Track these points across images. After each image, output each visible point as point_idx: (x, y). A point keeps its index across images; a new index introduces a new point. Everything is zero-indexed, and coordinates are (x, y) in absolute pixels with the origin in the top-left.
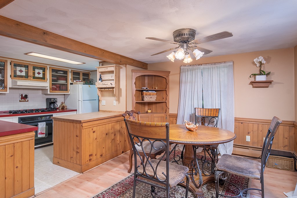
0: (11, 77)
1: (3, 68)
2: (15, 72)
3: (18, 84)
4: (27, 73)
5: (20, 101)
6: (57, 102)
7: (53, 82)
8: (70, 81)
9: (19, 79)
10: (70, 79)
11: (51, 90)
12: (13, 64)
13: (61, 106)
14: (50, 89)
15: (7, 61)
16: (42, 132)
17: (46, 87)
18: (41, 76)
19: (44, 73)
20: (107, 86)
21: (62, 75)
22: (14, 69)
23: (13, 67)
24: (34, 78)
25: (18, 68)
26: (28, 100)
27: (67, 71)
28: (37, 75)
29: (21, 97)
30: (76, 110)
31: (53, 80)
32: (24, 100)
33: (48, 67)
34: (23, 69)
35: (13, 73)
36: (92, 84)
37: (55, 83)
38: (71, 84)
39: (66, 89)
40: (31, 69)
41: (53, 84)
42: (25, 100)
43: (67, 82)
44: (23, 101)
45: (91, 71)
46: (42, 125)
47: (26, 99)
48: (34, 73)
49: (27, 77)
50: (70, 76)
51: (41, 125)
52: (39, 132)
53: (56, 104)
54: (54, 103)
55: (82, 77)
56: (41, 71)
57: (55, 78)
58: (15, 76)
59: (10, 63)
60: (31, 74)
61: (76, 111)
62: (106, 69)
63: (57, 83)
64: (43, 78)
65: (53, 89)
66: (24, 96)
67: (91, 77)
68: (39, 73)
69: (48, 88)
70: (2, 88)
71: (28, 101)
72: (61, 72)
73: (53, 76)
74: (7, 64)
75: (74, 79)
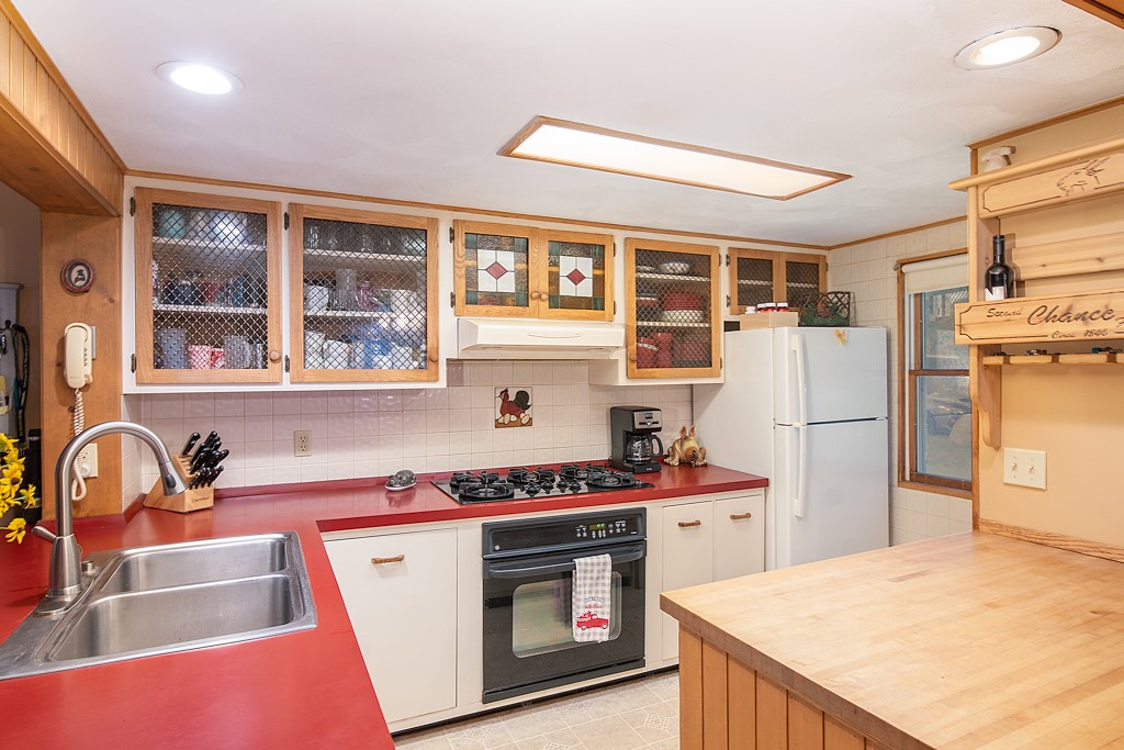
0: (453, 304)
1: (419, 258)
2: (471, 278)
3: (481, 341)
4: (523, 278)
5: (498, 425)
6: (659, 429)
7: (640, 323)
8: (723, 312)
9: (487, 314)
10: (724, 301)
11: (635, 365)
12: (461, 239)
13: (677, 447)
14: (629, 359)
15: (435, 222)
16: (593, 611)
17: (607, 349)
18: (585, 289)
19: (598, 272)
20: (1098, 325)
21: (682, 278)
22: (470, 263)
23: (462, 250)
24: (558, 302)
25: (486, 257)
26: (531, 419)
27: (709, 257)
28: (567, 288)
29: (500, 401)
30: (764, 483)
31: (643, 312)
32: (514, 418)
33: (619, 237)
34: (507, 259)
35: (463, 281)
36: (845, 323)
37: (651, 324)
38: (732, 326)
39: (705, 359)
40: (539, 253)
41: (642, 333)
42: (518, 417)
43: (706, 317)
44: (511, 424)
45: (829, 248)
46: (595, 575)
47: (522, 415)
48: (554, 280)
49: (521, 299)
50: (724, 283)
51: (589, 575)
52: (582, 611)
53: (655, 441)
54: (646, 434)
55: (785, 284)
56: (585, 265)
57: (653, 299)
58: (474, 298)
59: (452, 231)
60: (539, 282)
61: (761, 491)
62: (1083, 176)
63: (663, 324)
64: (596, 302)
65: (643, 361)
66: (512, 398)
67: (832, 283)
68: (576, 277)
69: (620, 357)
70: (416, 364)
71: (530, 423)
72: (680, 267)
73: (642, 287)
74: (436, 240)
75: (746, 297)
